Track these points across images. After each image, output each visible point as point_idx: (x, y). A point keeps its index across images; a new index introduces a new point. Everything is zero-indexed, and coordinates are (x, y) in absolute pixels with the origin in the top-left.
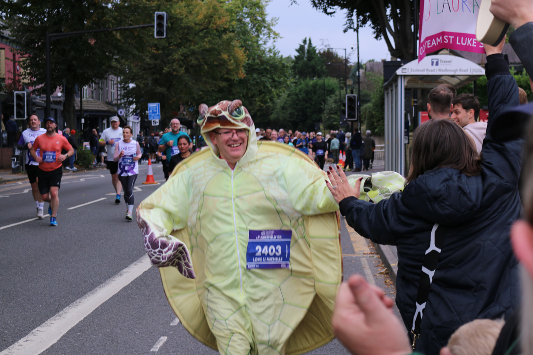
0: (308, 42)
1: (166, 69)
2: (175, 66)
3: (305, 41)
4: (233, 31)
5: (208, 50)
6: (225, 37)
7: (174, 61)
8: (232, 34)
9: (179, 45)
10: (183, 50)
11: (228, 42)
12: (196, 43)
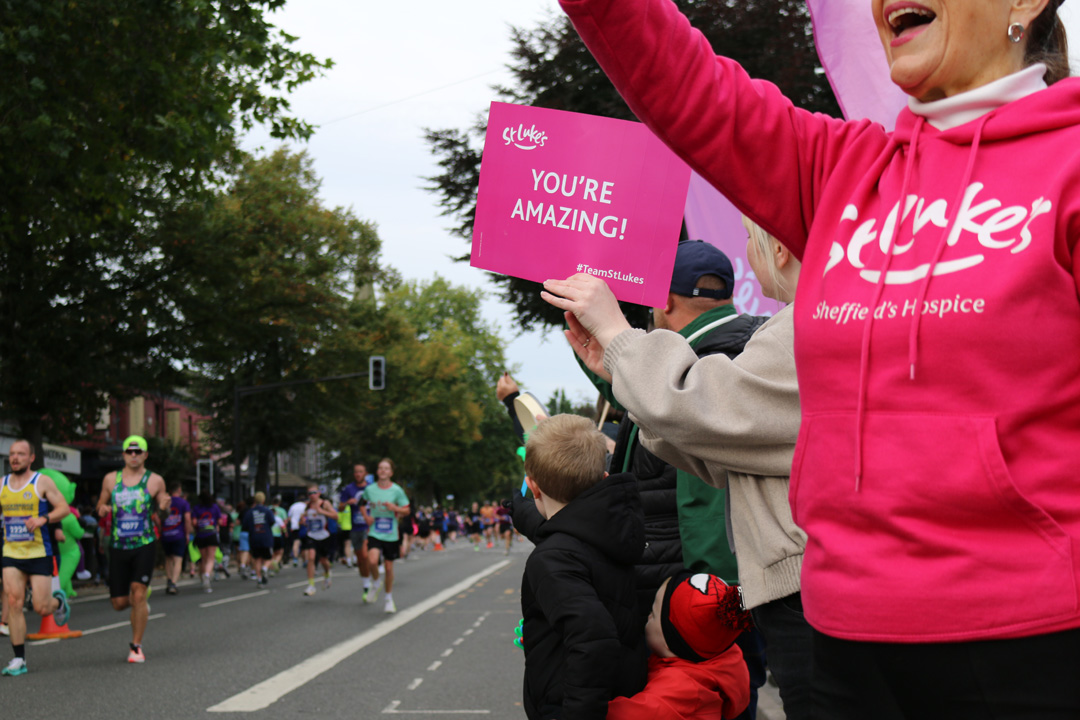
0: (560, 395)
1: (380, 432)
2: (392, 427)
3: (556, 394)
4: (464, 381)
5: (434, 407)
6: (455, 388)
7: (390, 420)
8: (463, 385)
9: (396, 401)
10: (400, 407)
11: (459, 397)
12: (418, 398)
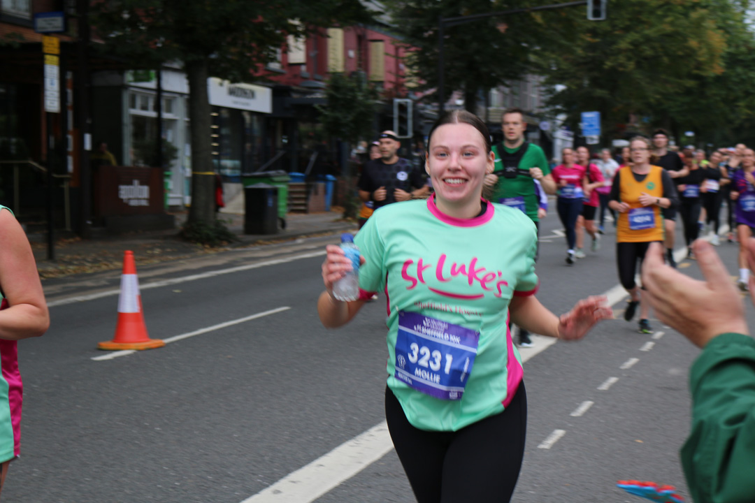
1: (608, 64)
2: (622, 59)
4: (705, 7)
5: (669, 35)
6: (694, 15)
7: (620, 51)
8: (703, 12)
9: (627, 29)
10: (633, 36)
11: (698, 24)
12: (652, 26)
